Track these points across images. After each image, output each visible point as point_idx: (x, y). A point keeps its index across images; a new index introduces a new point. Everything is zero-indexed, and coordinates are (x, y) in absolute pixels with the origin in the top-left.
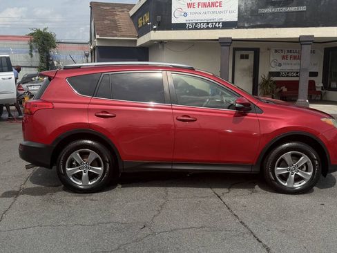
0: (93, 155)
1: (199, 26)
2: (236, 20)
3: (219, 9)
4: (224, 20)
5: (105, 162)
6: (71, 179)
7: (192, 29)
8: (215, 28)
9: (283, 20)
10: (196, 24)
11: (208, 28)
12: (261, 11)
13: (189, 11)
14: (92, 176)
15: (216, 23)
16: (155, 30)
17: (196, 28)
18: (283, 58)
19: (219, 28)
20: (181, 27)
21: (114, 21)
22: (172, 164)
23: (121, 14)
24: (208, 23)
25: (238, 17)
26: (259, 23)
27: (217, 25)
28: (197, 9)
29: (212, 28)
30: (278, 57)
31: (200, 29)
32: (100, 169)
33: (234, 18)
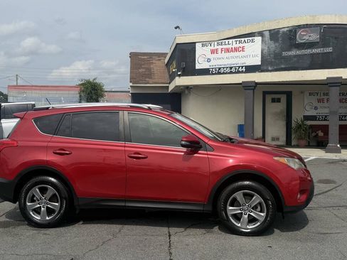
0: (51, 191)
1: (222, 71)
2: (260, 64)
3: (241, 54)
4: (246, 65)
6: (31, 213)
7: (215, 74)
8: (239, 72)
9: (309, 62)
10: (220, 69)
11: (231, 73)
12: (284, 54)
13: (212, 56)
14: (50, 211)
15: (239, 67)
16: (179, 76)
17: (219, 73)
18: (319, 101)
19: (242, 72)
20: (205, 72)
21: (149, 69)
22: (125, 201)
23: (157, 62)
24: (231, 68)
25: (262, 61)
26: (283, 66)
27: (240, 70)
28: (219, 55)
29: (235, 73)
30: (314, 99)
31: (224, 73)
32: (57, 204)
33: (257, 61)
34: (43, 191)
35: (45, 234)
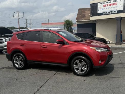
0: (21, 58)
1: (108, 13)
2: (123, 9)
3: (116, 6)
4: (117, 10)
5: (24, 60)
6: (16, 65)
7: (105, 15)
8: (114, 13)
10: (107, 12)
11: (111, 14)
13: (104, 8)
15: (115, 11)
16: (91, 16)
17: (107, 14)
19: (116, 13)
20: (101, 14)
24: (111, 12)
25: (124, 8)
27: (115, 12)
28: (107, 7)
29: (113, 14)
31: (108, 14)
32: (22, 62)
33: (122, 8)
34: (19, 58)
35: (17, 71)
